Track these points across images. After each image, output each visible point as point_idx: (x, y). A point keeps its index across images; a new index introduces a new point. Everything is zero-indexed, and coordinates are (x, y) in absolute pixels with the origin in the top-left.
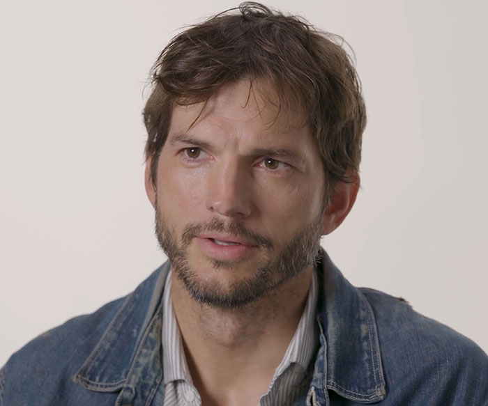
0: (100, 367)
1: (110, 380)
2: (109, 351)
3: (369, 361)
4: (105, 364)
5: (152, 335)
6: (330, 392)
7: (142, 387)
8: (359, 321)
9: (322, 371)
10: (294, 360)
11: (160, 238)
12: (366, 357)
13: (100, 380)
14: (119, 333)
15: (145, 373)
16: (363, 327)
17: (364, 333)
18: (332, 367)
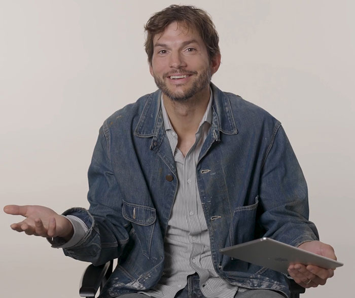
0: (141, 129)
1: (147, 133)
2: (144, 123)
3: (230, 120)
4: (144, 128)
5: (160, 117)
6: (220, 132)
7: (160, 136)
8: (225, 107)
9: (217, 124)
10: (206, 120)
11: (156, 82)
12: (229, 119)
13: (143, 134)
14: (146, 116)
15: (160, 131)
16: (227, 108)
17: (227, 111)
18: (220, 124)
